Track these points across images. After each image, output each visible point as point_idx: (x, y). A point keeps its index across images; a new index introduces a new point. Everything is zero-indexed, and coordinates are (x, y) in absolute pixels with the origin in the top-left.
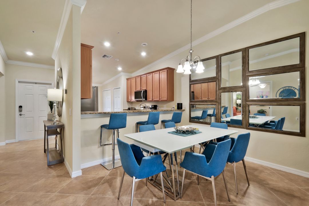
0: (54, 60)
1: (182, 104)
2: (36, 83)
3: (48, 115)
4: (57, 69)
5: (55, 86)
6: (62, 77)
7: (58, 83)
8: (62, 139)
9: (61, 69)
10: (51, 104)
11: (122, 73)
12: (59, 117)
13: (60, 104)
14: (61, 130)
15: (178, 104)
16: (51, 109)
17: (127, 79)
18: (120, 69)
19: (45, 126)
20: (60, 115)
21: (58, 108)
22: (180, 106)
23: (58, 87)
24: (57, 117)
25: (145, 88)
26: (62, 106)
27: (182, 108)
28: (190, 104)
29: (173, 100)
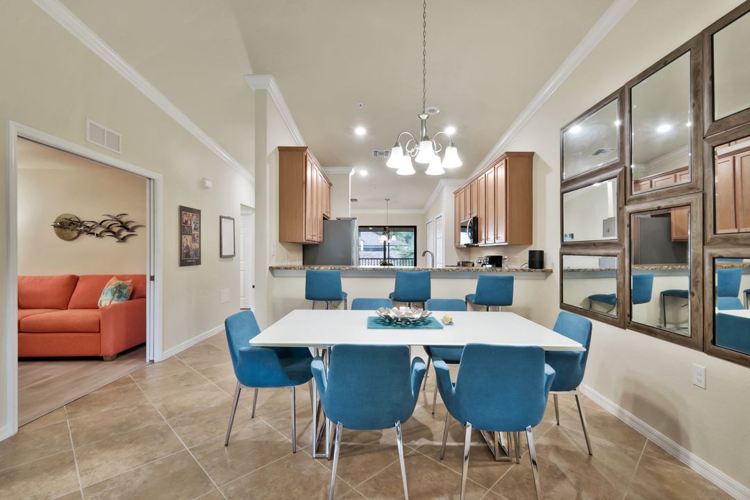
1: (542, 253)
15: (532, 253)
17: (455, 194)
22: (536, 259)
25: (474, 215)
27: (541, 266)
28: (562, 255)
29: (530, 242)
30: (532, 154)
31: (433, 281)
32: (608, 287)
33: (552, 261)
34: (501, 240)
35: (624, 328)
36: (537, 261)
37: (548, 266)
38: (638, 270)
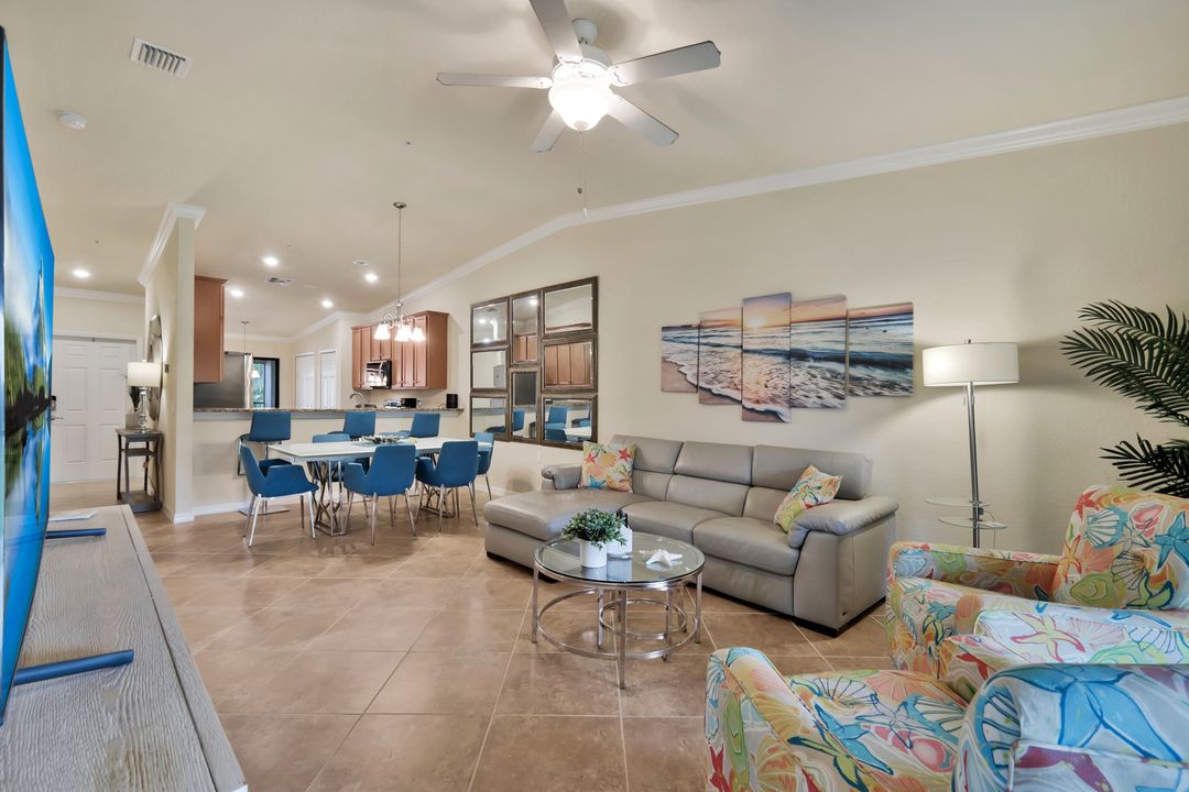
0: (144, 289)
1: (456, 396)
2: (94, 340)
3: (127, 416)
4: (150, 316)
5: (146, 354)
6: (161, 337)
7: (151, 348)
8: (159, 466)
9: (159, 318)
10: (135, 393)
11: (339, 314)
12: (154, 419)
13: (155, 393)
14: (156, 448)
15: (449, 396)
16: (136, 406)
17: (355, 329)
18: (327, 304)
19: (120, 437)
20: (155, 416)
21: (150, 400)
22: (453, 401)
23: (150, 358)
24: (148, 418)
25: (388, 357)
26: (159, 397)
27: (456, 406)
28: (471, 398)
29: (445, 387)
30: (447, 315)
31: (377, 421)
32: (500, 421)
33: (464, 402)
34: (422, 383)
35: (508, 441)
36: (452, 402)
37: (460, 407)
38: (517, 408)
